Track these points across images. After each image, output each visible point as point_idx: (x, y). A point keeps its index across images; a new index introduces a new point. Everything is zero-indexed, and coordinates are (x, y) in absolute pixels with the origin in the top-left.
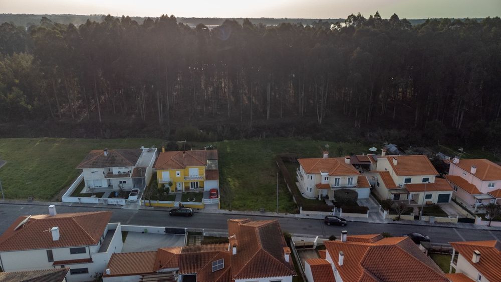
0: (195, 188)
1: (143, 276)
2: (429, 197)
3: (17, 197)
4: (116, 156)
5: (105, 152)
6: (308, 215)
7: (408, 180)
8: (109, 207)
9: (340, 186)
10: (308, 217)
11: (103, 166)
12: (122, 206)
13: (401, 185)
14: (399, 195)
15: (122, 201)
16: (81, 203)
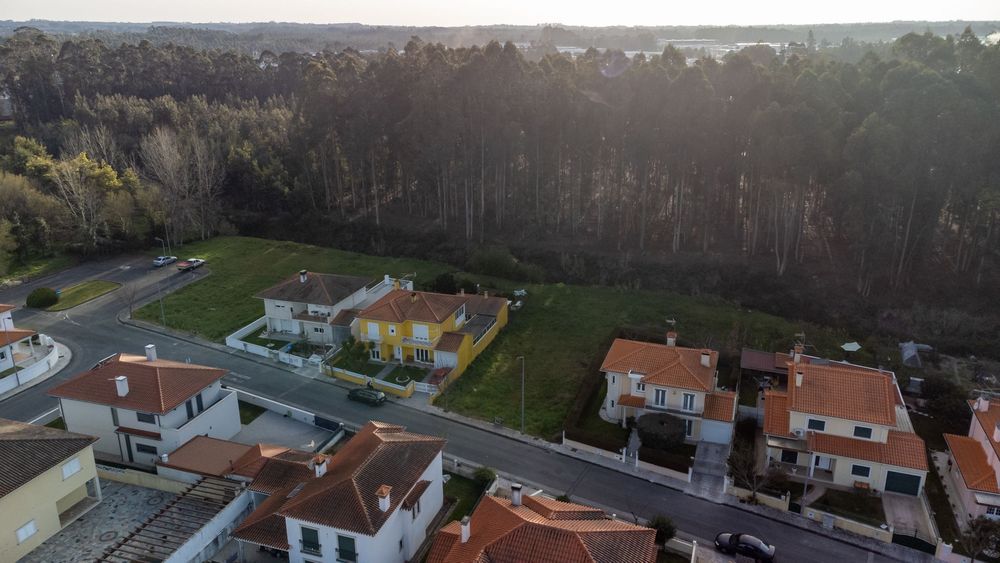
0: (422, 360)
1: (205, 478)
2: (864, 471)
3: (180, 327)
4: (316, 286)
5: (302, 277)
6: (574, 450)
7: (816, 425)
8: (278, 366)
9: (666, 407)
10: (573, 454)
11: (289, 299)
12: (296, 367)
13: (798, 432)
14: (796, 454)
15: (296, 360)
16: (248, 353)
